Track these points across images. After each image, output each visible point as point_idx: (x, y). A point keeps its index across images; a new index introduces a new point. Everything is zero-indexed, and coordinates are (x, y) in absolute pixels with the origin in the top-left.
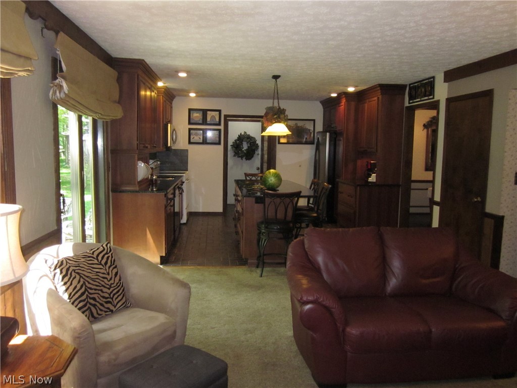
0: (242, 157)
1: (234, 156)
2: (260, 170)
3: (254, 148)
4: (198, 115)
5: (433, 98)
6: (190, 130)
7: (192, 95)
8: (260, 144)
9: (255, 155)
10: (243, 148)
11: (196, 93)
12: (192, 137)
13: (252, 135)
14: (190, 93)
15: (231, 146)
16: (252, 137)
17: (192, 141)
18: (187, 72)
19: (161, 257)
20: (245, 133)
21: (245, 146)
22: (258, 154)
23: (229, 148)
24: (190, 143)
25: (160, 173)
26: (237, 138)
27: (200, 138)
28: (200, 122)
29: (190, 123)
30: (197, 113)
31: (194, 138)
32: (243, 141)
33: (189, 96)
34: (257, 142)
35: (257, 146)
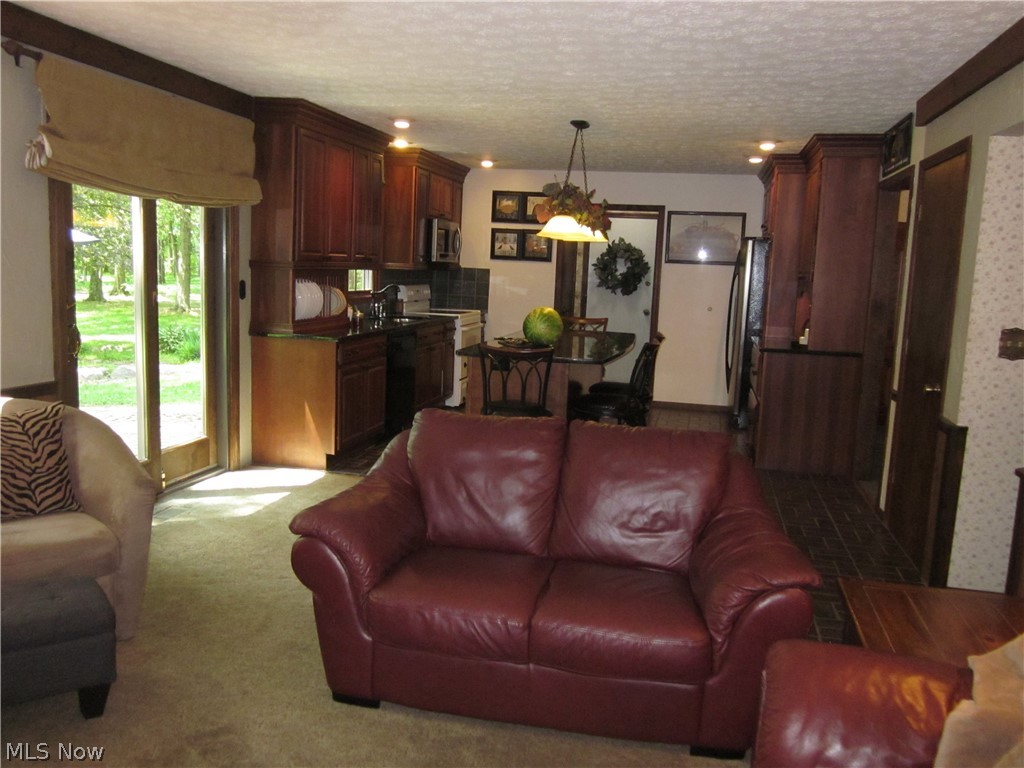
0: (613, 289)
1: (599, 285)
2: (650, 317)
3: (637, 270)
4: (510, 203)
5: (909, 163)
6: (494, 231)
7: (487, 164)
8: (652, 264)
9: (642, 285)
10: (616, 270)
11: (493, 160)
12: (497, 245)
13: (636, 244)
14: (481, 160)
15: (593, 265)
16: (635, 249)
17: (497, 252)
18: (411, 120)
19: (329, 457)
20: (622, 240)
21: (621, 268)
22: (648, 284)
23: (591, 269)
24: (493, 256)
25: (431, 312)
26: (605, 251)
27: (512, 248)
28: (513, 218)
29: (495, 219)
30: (508, 200)
31: (501, 247)
32: (616, 257)
33: (481, 167)
34: (646, 259)
35: (646, 267)
